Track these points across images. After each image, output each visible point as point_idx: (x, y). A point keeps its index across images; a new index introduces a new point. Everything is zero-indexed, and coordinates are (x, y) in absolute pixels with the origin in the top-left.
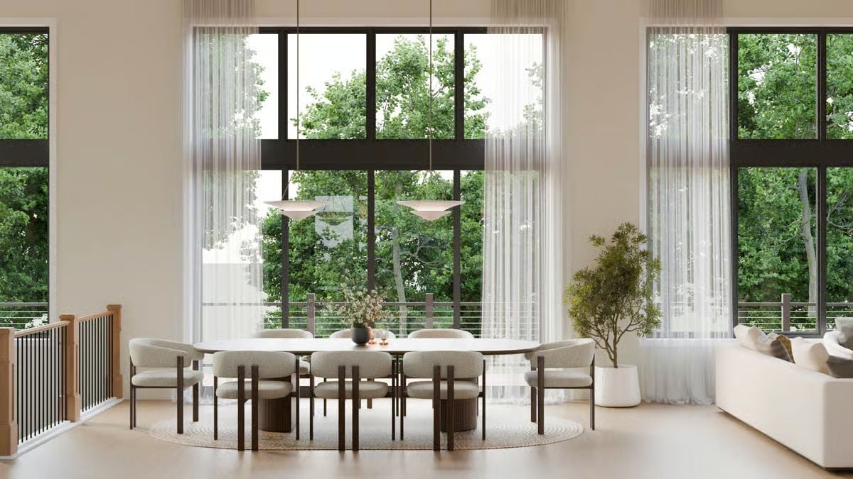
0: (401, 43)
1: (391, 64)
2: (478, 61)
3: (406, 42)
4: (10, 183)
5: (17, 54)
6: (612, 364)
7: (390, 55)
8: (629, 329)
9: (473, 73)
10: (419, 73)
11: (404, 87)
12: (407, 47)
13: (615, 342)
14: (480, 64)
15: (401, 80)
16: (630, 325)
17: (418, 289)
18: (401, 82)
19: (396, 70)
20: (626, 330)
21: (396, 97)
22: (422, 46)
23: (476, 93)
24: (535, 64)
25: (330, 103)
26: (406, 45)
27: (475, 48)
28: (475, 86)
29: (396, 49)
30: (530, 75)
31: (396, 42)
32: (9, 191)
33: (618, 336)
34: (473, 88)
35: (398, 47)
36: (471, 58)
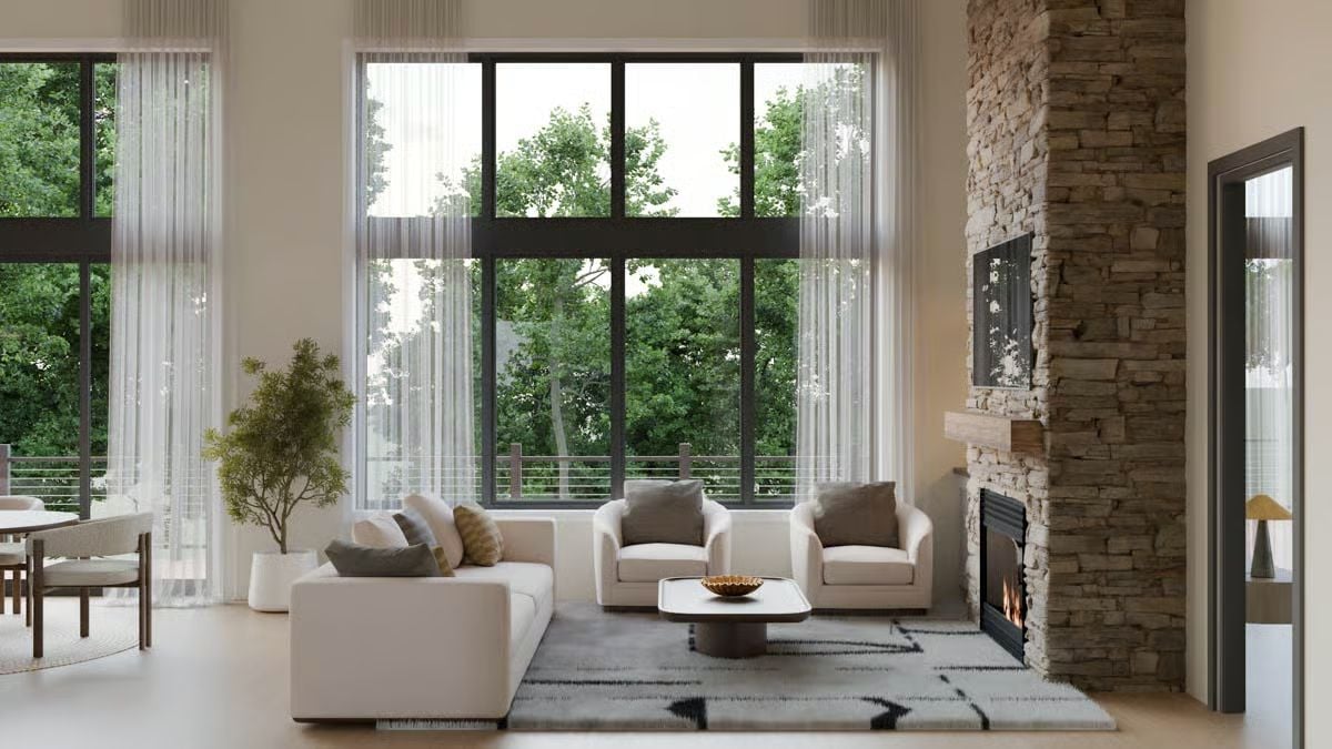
0: (558, 117)
1: (545, 144)
2: (661, 141)
3: (566, 116)
4: (44, 298)
5: (68, 130)
6: (278, 546)
7: (544, 132)
8: (304, 496)
9: (655, 156)
10: (583, 155)
11: (563, 174)
12: (568, 122)
13: (285, 515)
14: (664, 143)
15: (558, 165)
16: (306, 490)
17: (594, 438)
18: (557, 169)
19: (552, 151)
20: (300, 497)
21: (553, 188)
22: (587, 121)
23: (657, 181)
24: (732, 145)
25: (468, 195)
26: (566, 119)
27: (657, 124)
28: (656, 173)
29: (554, 125)
30: (726, 160)
31: (552, 115)
32: (41, 309)
33: (289, 506)
34: (654, 176)
35: (555, 123)
36: (652, 137)
